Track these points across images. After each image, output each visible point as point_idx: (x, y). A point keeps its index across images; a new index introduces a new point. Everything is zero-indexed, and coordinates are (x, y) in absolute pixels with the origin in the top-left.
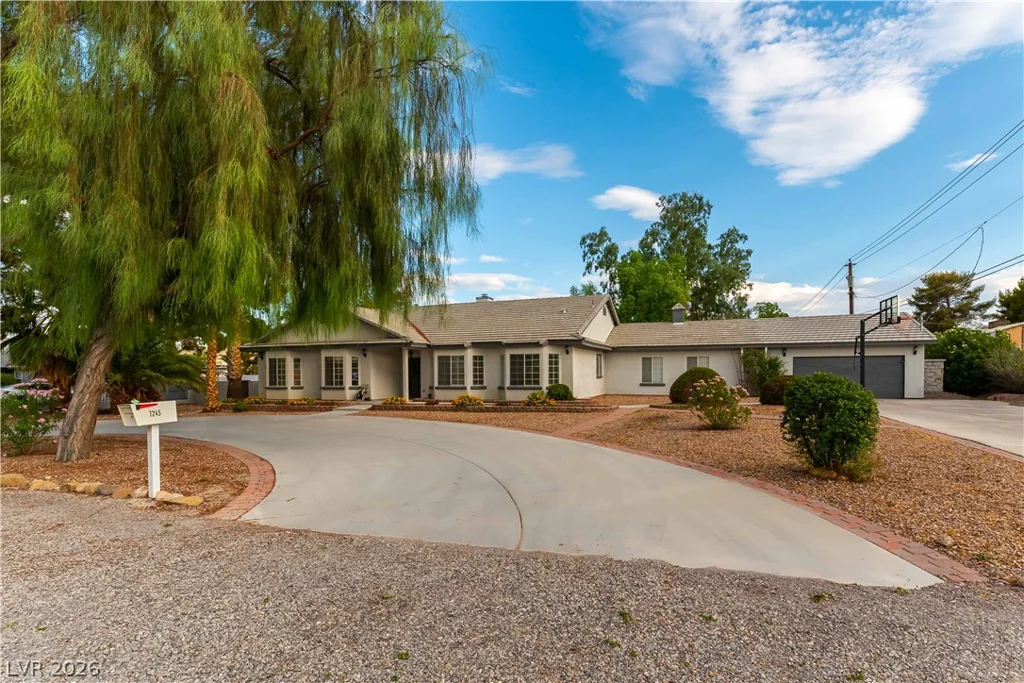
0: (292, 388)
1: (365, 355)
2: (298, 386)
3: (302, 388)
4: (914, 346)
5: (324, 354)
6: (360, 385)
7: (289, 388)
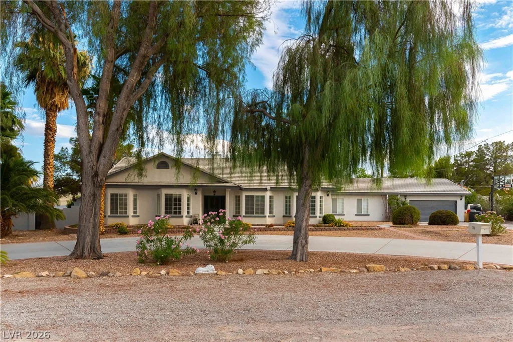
0: (132, 216)
1: (196, 194)
2: (136, 215)
3: (138, 216)
4: (461, 196)
5: (164, 192)
6: (191, 214)
7: (130, 216)
